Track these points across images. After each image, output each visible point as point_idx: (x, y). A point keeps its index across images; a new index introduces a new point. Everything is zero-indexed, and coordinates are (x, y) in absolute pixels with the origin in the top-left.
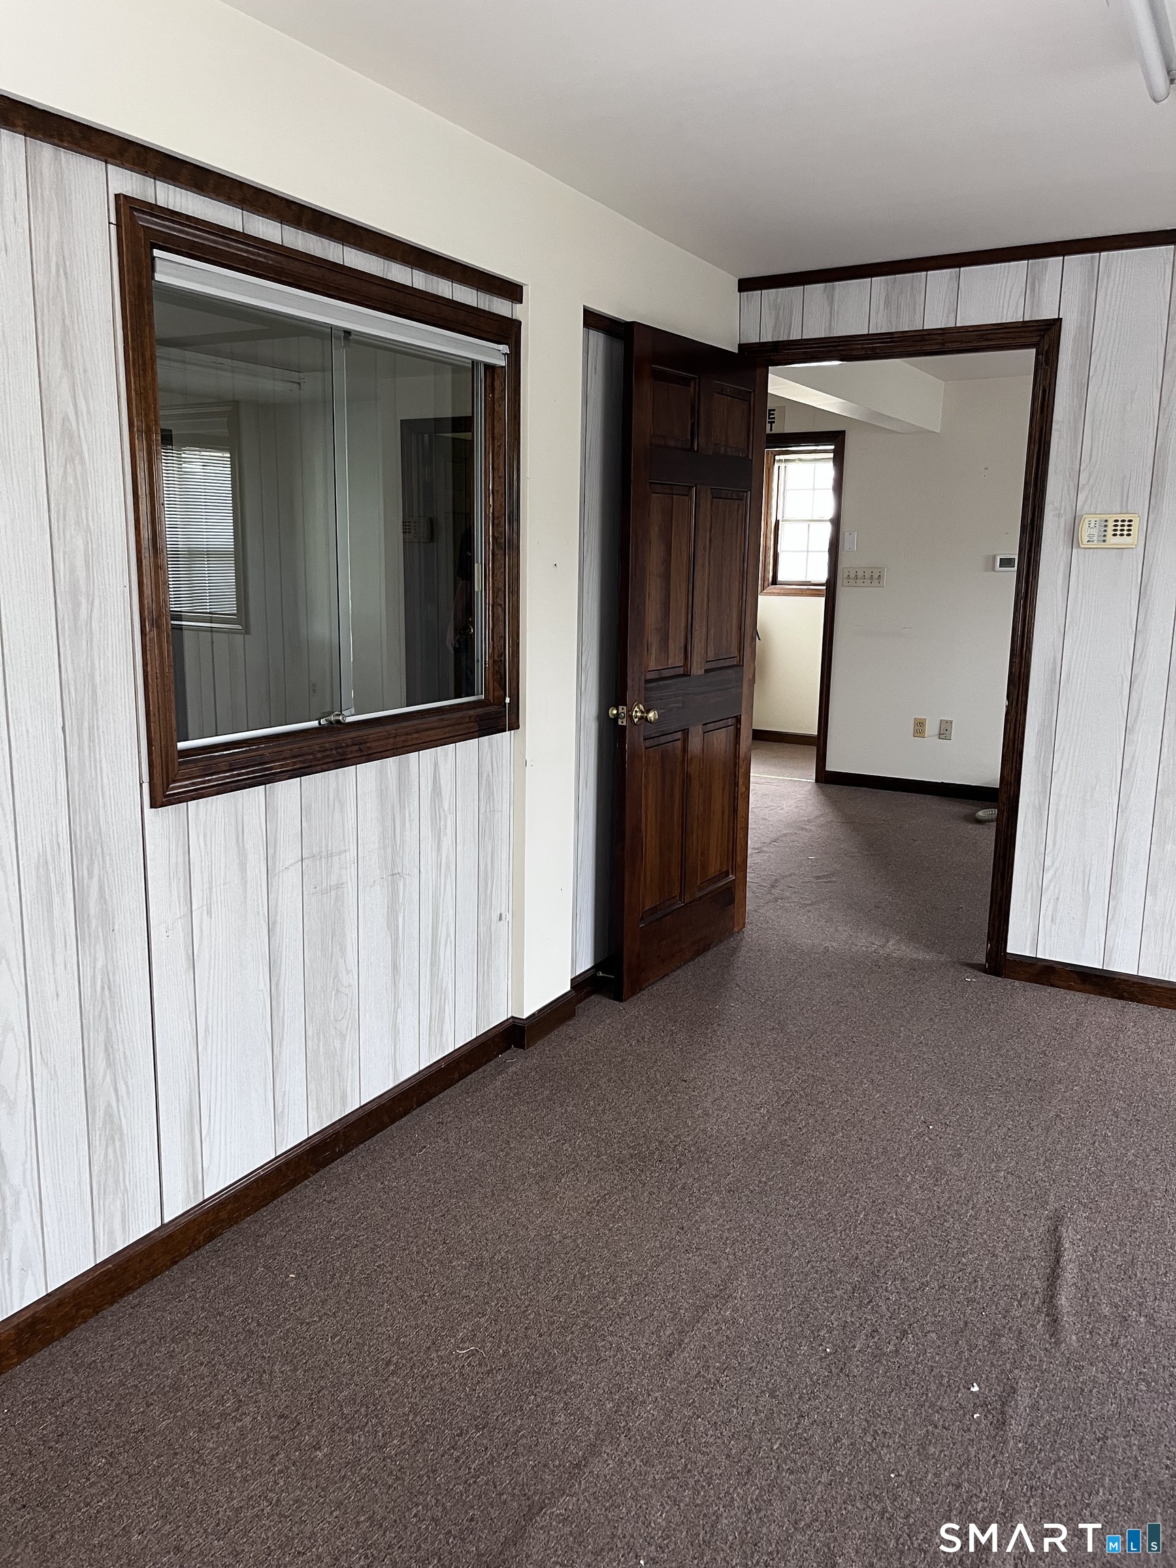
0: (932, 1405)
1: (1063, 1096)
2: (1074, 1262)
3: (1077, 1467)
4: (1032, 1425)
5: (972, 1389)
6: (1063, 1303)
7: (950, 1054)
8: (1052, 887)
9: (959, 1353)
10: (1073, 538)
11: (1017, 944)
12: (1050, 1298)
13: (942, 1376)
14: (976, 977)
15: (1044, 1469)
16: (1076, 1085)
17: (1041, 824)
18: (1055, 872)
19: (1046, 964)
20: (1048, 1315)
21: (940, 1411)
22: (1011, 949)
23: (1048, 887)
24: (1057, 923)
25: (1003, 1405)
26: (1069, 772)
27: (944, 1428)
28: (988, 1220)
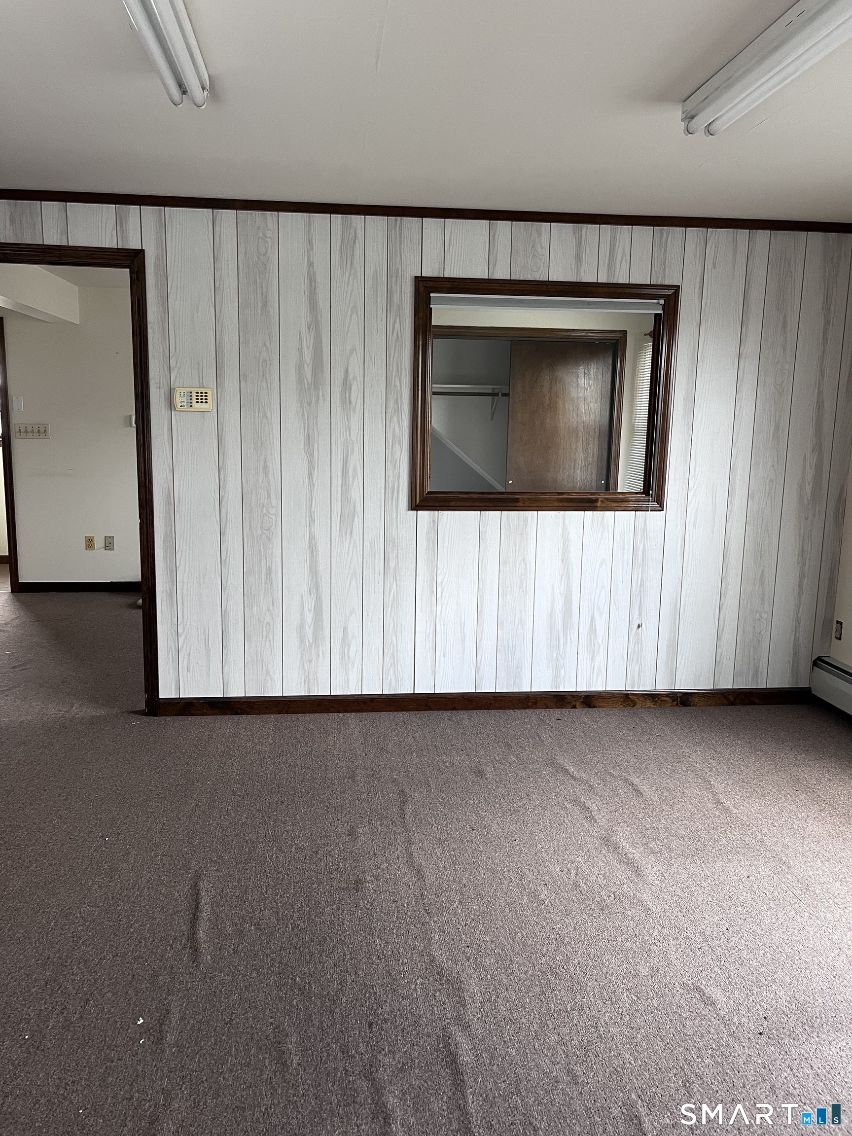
0: (109, 1046)
1: (200, 790)
2: (208, 904)
3: (213, 1049)
4: (182, 1032)
5: (139, 1023)
6: (201, 935)
7: (121, 781)
8: (185, 647)
9: (128, 1001)
10: (171, 404)
11: (166, 691)
12: (192, 937)
13: (116, 1022)
14: (139, 720)
15: (191, 1060)
16: (209, 781)
17: (173, 604)
18: (186, 636)
19: (186, 701)
20: (191, 948)
21: (115, 1048)
22: (162, 695)
23: (182, 647)
24: (191, 672)
25: (161, 1024)
26: (187, 566)
27: (118, 1060)
28: (150, 894)
